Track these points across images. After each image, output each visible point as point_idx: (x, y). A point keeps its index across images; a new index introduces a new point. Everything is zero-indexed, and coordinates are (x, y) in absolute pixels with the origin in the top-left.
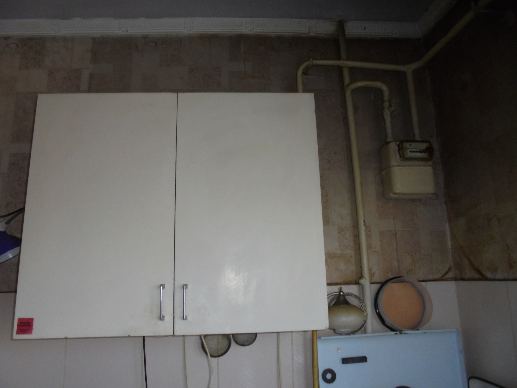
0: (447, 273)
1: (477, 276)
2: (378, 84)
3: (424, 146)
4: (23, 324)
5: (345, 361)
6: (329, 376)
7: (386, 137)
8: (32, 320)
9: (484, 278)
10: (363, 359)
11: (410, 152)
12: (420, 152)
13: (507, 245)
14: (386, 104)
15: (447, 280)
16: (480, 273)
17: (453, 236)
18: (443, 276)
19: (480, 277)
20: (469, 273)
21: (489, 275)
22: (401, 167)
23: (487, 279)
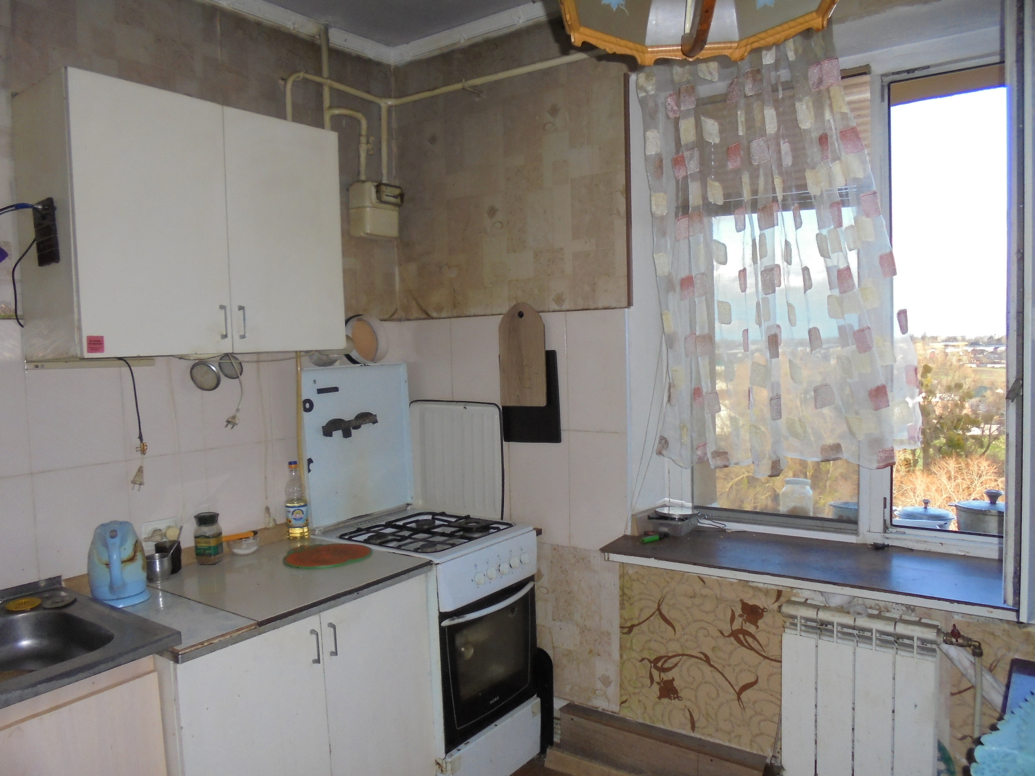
0: (393, 314)
1: (424, 316)
2: (359, 116)
3: (397, 191)
4: (93, 342)
5: (320, 391)
6: (308, 406)
7: (359, 173)
8: (102, 337)
9: (429, 317)
10: (335, 389)
11: (386, 195)
12: (394, 197)
13: (454, 290)
14: (363, 140)
15: (393, 320)
16: (427, 313)
17: (403, 280)
18: (390, 317)
19: (427, 317)
20: (416, 313)
21: (434, 314)
22: (375, 209)
23: (433, 318)
